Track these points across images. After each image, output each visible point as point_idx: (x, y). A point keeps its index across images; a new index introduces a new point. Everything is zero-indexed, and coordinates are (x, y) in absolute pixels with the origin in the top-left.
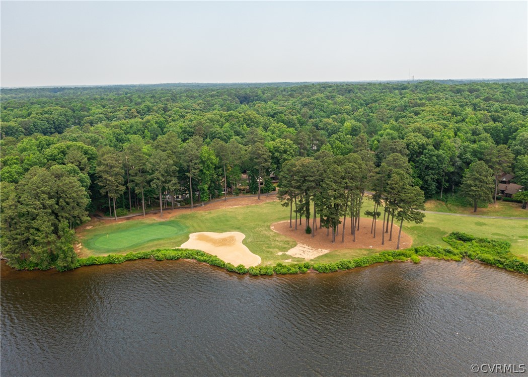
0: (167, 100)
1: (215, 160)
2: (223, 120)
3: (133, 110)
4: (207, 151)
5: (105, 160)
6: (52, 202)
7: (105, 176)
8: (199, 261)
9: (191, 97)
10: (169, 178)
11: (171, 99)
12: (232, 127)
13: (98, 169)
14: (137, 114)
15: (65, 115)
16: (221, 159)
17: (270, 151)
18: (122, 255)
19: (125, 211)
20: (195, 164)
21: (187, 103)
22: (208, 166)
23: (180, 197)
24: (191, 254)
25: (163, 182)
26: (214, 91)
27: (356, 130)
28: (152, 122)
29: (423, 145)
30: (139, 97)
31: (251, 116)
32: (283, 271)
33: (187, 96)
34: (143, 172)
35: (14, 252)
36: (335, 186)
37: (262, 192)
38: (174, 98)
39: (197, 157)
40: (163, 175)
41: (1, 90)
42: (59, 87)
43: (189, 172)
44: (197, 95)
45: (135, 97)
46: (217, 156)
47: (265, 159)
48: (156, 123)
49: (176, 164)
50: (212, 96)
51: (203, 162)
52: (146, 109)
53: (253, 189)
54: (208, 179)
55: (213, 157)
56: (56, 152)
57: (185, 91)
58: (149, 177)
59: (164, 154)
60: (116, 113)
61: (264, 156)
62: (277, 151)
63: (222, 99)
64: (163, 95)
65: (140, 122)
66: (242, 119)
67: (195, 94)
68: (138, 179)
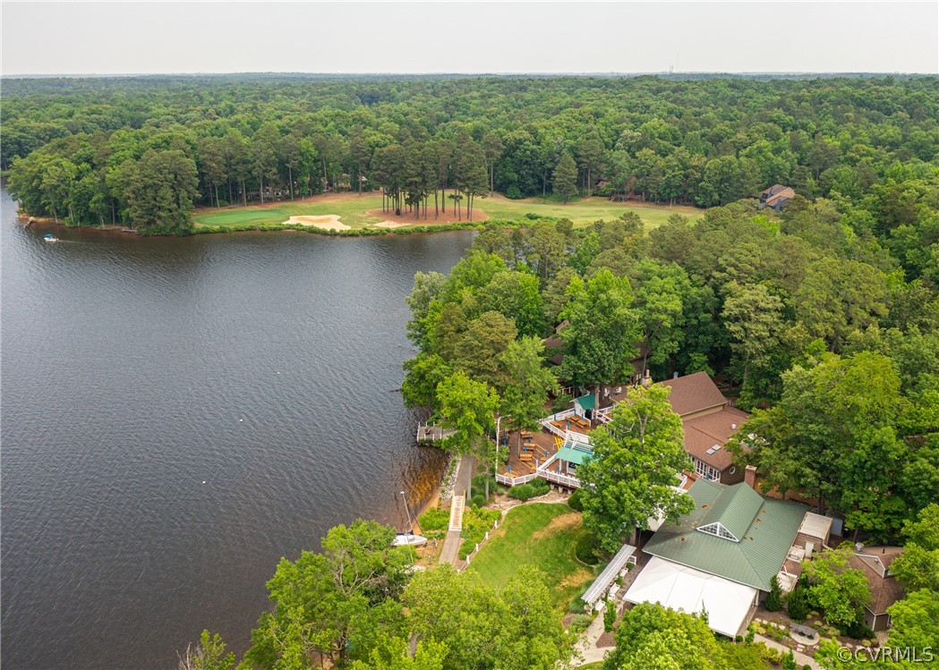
0: (255, 98)
1: (315, 153)
2: (328, 119)
3: (210, 111)
4: (306, 143)
5: (208, 148)
6: (172, 176)
7: (209, 163)
8: (298, 229)
9: (290, 95)
10: (269, 168)
11: (261, 98)
12: (336, 127)
13: (201, 157)
14: (216, 116)
15: (120, 116)
16: (320, 152)
17: (371, 146)
18: (232, 227)
19: (226, 203)
20: (295, 155)
21: (284, 103)
22: (307, 158)
23: (280, 194)
24: (290, 227)
25: (264, 171)
26: (325, 86)
27: (478, 132)
28: (243, 121)
29: (520, 140)
30: (211, 94)
31: (362, 116)
32: (367, 232)
33: (285, 94)
34: (245, 162)
35: (142, 217)
36: (413, 166)
37: (365, 190)
38: (265, 96)
39: (296, 149)
40: (263, 164)
41: (2, 80)
42: (68, 77)
43: (288, 163)
44: (299, 92)
45: (204, 93)
46: (316, 149)
47: (364, 153)
48: (248, 123)
49: (275, 154)
50: (323, 94)
51: (302, 154)
52: (228, 110)
53: (355, 188)
54: (307, 171)
55: (312, 149)
56: (160, 141)
57: (281, 86)
58: (250, 166)
59: (264, 145)
60: (188, 114)
61: (364, 150)
62: (377, 145)
63: (336, 98)
64: (247, 92)
65: (228, 123)
66: (351, 120)
67: (296, 91)
68: (240, 168)
